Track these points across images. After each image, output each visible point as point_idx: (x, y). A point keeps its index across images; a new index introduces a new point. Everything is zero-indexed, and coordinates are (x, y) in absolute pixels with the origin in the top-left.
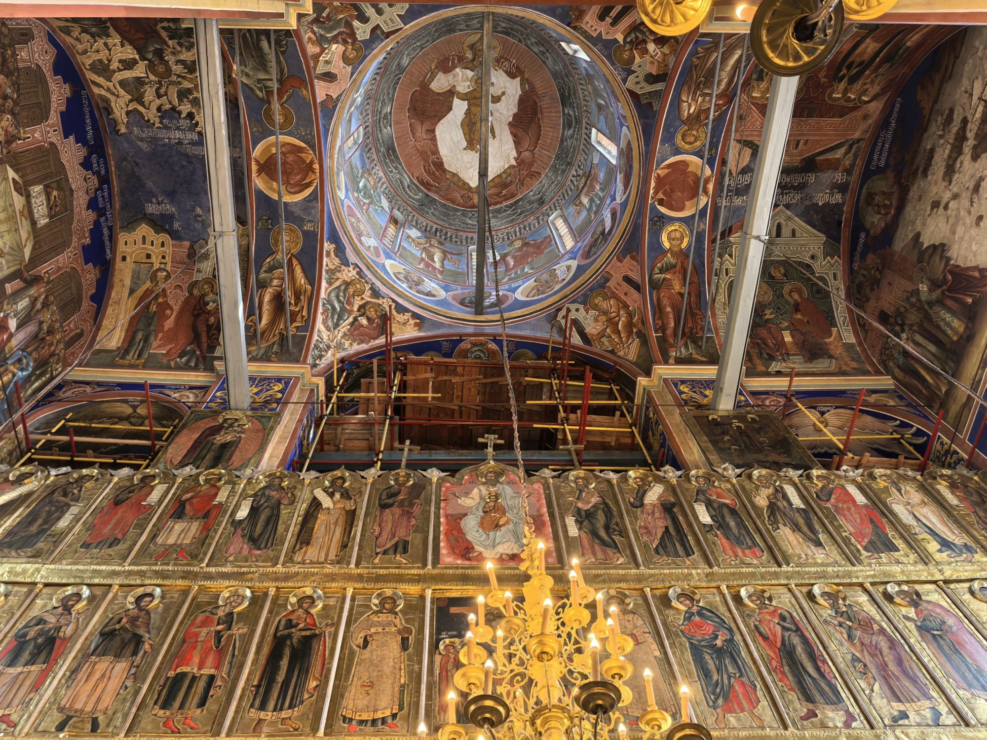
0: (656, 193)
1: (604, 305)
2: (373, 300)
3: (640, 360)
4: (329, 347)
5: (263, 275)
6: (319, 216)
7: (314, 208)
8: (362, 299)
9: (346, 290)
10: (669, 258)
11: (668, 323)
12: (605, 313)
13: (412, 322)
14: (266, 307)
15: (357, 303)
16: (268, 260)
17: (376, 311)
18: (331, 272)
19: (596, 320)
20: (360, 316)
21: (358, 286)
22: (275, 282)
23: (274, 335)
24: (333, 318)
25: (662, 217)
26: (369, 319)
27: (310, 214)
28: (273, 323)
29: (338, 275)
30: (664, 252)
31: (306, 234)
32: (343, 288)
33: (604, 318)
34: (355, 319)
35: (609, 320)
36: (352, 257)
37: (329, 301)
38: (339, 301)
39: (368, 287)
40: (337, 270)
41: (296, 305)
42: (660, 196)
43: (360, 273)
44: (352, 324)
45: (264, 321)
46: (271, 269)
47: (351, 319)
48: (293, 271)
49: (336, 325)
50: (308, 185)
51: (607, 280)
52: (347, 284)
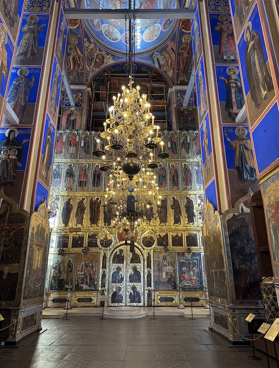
0: (182, 26)
1: (165, 55)
2: (100, 53)
3: (172, 78)
4: (90, 72)
5: (68, 51)
6: (81, 33)
7: (79, 30)
8: (97, 53)
9: (92, 51)
10: (184, 45)
11: (181, 68)
12: (166, 58)
13: (111, 58)
14: (71, 62)
15: (96, 54)
16: (69, 46)
17: (101, 56)
18: (87, 47)
19: (163, 60)
20: (97, 59)
21: (95, 49)
22: (72, 54)
23: (75, 72)
24: (89, 62)
25: (183, 32)
26: (99, 59)
27: (79, 32)
28: (74, 67)
29: (89, 47)
30: (183, 43)
31: (78, 38)
32: (91, 51)
33: (165, 59)
34: (96, 60)
35: (166, 61)
36: (92, 41)
37: (88, 57)
38: (90, 56)
39: (98, 48)
40: (89, 46)
41: (79, 61)
42: (183, 26)
43: (95, 45)
44: (95, 62)
45: (72, 67)
46: (70, 49)
47: (94, 61)
48: (77, 50)
49: (91, 64)
50: (77, 24)
51: (167, 47)
52: (92, 49)
